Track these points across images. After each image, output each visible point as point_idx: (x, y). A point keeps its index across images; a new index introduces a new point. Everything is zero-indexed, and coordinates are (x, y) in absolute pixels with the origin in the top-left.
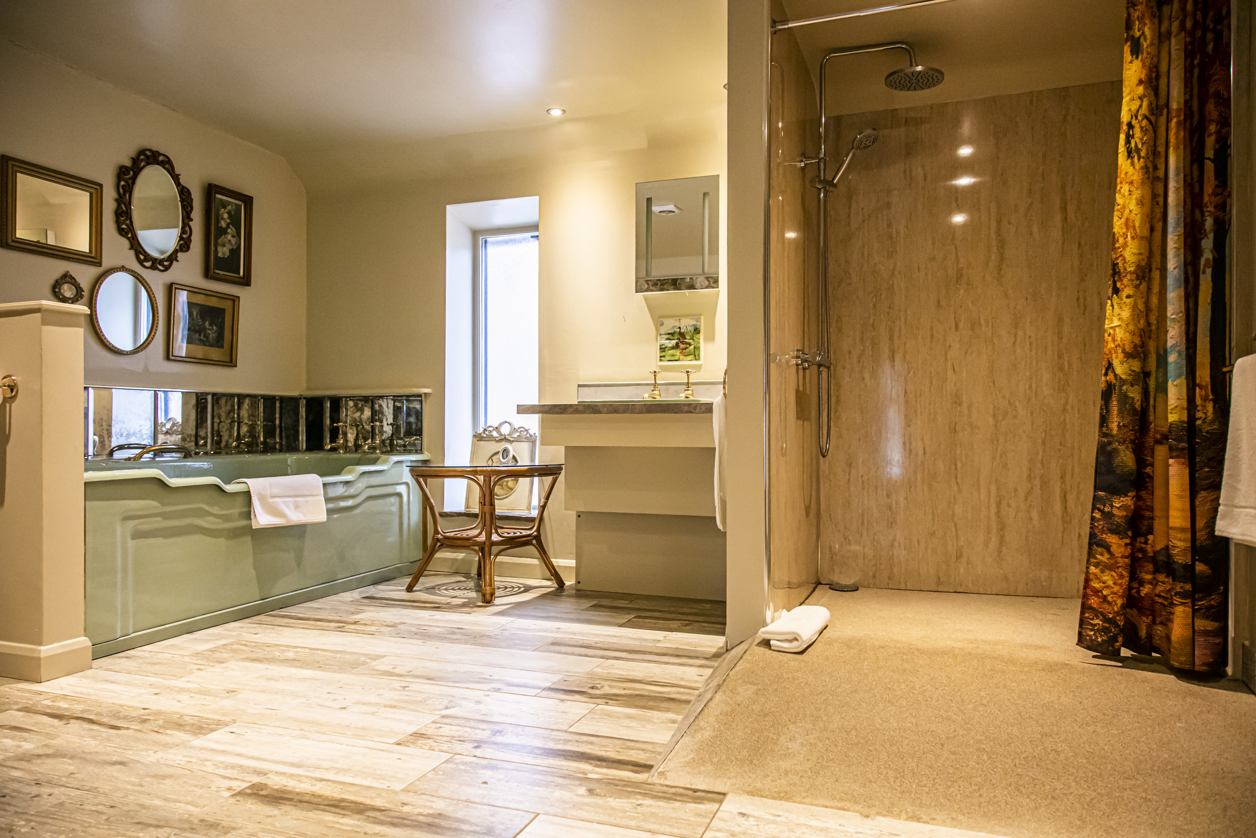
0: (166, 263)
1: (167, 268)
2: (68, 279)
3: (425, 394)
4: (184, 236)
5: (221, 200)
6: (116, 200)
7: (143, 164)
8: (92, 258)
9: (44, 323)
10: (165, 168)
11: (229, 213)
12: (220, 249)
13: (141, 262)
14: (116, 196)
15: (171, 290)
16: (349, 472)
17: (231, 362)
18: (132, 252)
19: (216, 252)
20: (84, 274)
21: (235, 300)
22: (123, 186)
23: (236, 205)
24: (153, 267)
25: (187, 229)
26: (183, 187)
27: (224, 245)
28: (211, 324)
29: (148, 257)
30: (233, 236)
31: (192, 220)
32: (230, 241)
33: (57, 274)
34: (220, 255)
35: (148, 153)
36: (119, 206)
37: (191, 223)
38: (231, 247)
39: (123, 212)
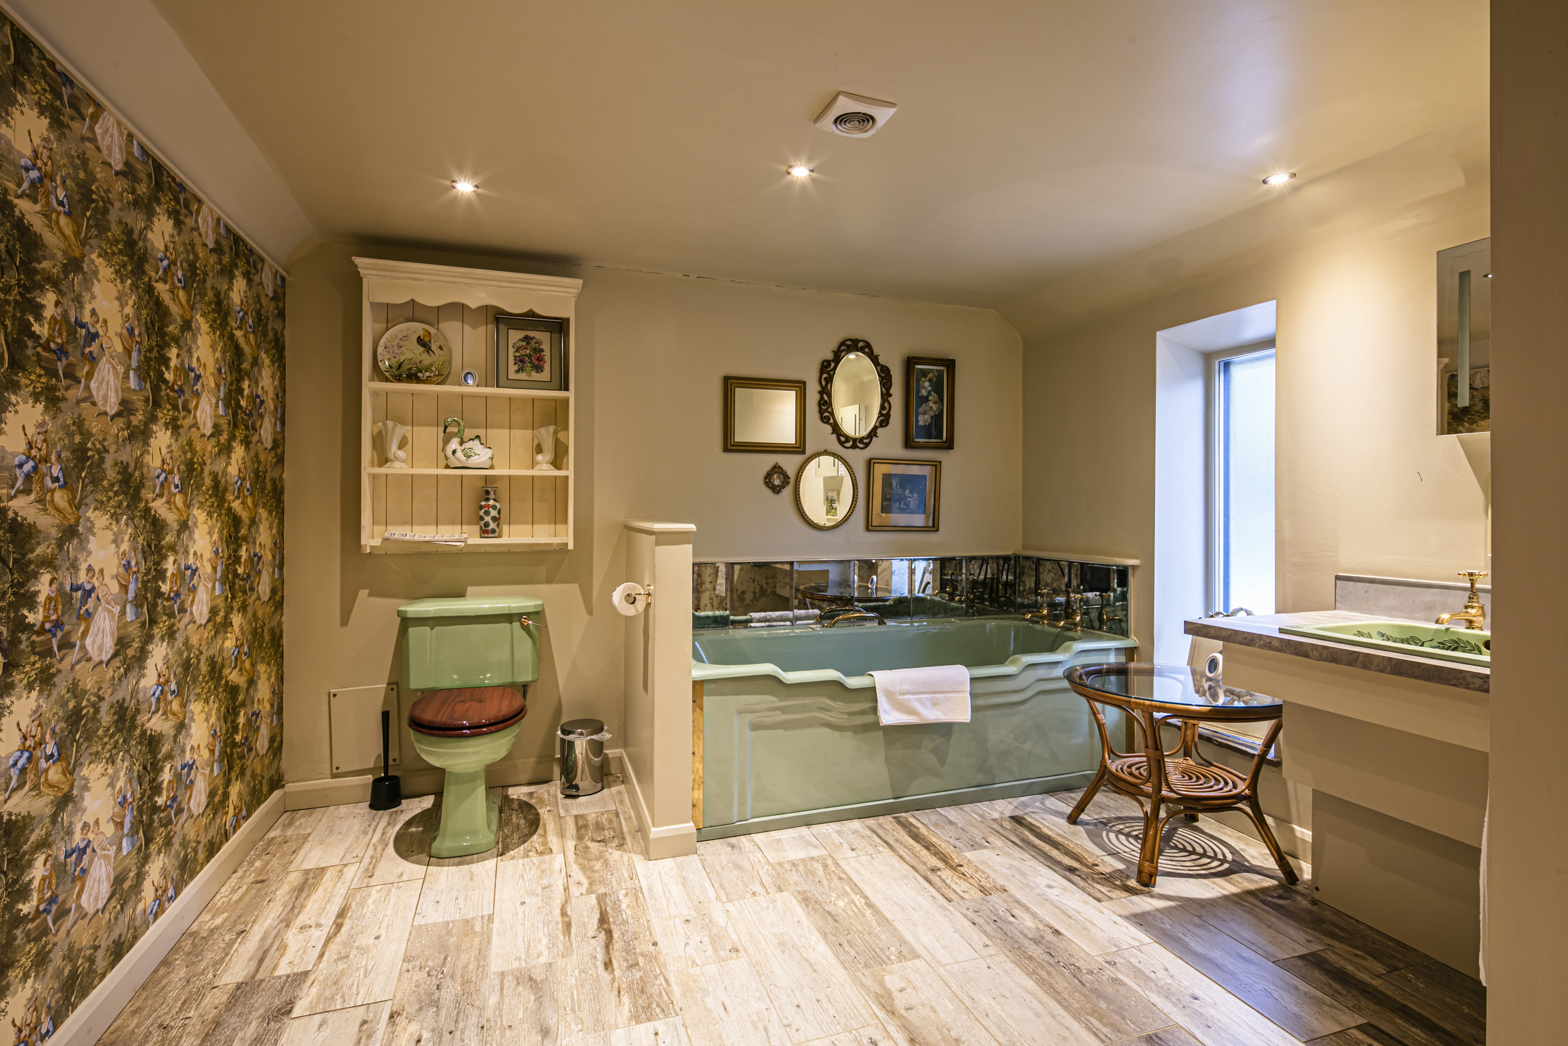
0: (865, 441)
1: (867, 445)
2: (776, 470)
3: (1133, 567)
4: (884, 412)
5: (920, 369)
6: (819, 392)
7: (843, 354)
8: (798, 448)
9: (657, 544)
10: (864, 353)
11: (930, 380)
12: (921, 418)
13: (842, 443)
14: (819, 388)
15: (870, 463)
16: (1013, 663)
17: (934, 527)
18: (834, 436)
19: (917, 421)
20: (790, 463)
21: (937, 466)
22: (825, 379)
23: (937, 370)
24: (854, 447)
25: (886, 405)
26: (883, 366)
27: (925, 413)
28: (911, 492)
29: (848, 439)
30: (935, 403)
31: (891, 395)
32: (931, 408)
33: (768, 467)
34: (921, 423)
35: (849, 343)
36: (822, 398)
37: (890, 399)
38: (932, 414)
39: (826, 401)
